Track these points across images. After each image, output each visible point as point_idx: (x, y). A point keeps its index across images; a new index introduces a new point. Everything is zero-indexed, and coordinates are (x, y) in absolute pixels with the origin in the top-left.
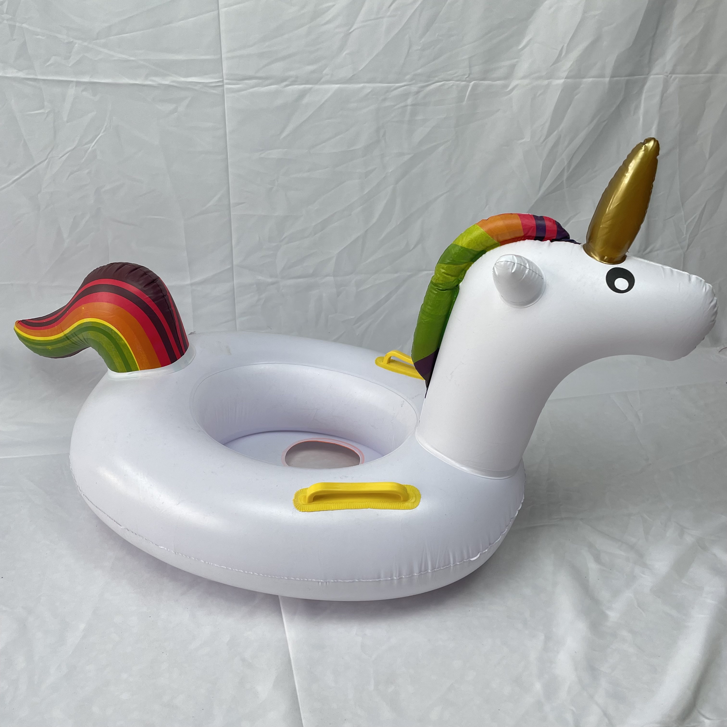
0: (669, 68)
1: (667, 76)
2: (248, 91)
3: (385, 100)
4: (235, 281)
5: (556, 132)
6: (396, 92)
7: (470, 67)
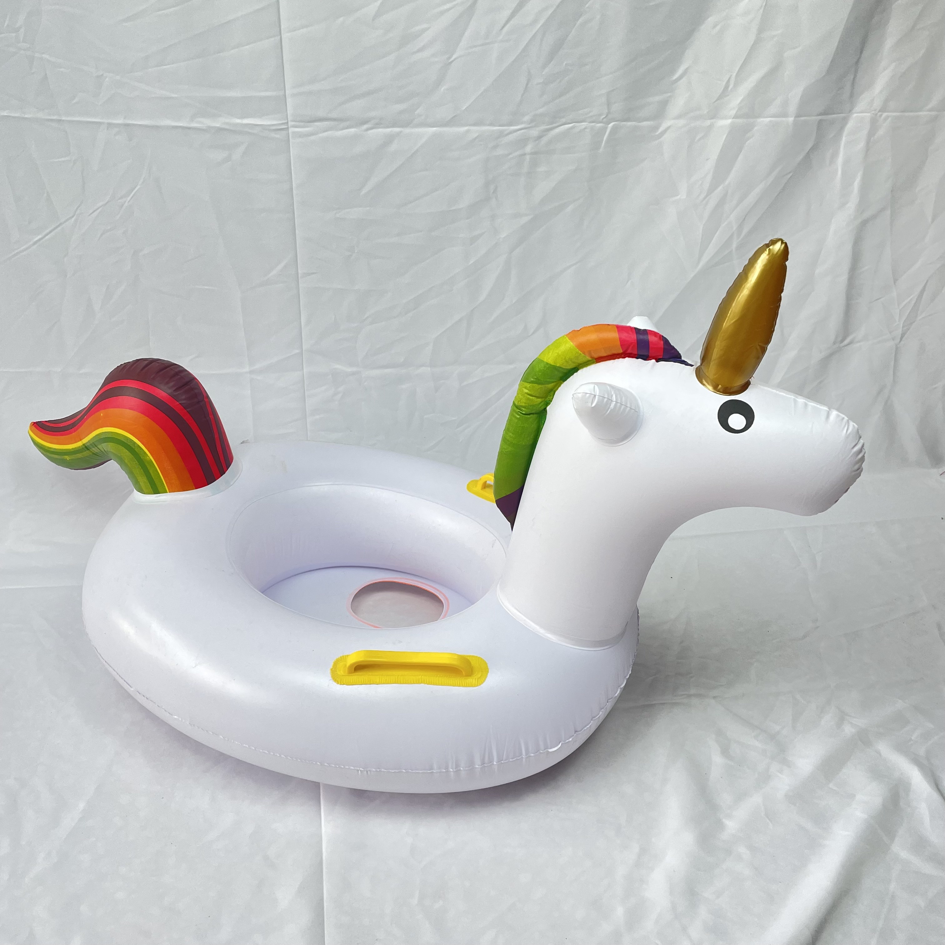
0: (878, 104)
1: (877, 114)
2: (321, 135)
3: (495, 147)
4: (305, 370)
5: (721, 188)
6: (511, 137)
7: (609, 104)
